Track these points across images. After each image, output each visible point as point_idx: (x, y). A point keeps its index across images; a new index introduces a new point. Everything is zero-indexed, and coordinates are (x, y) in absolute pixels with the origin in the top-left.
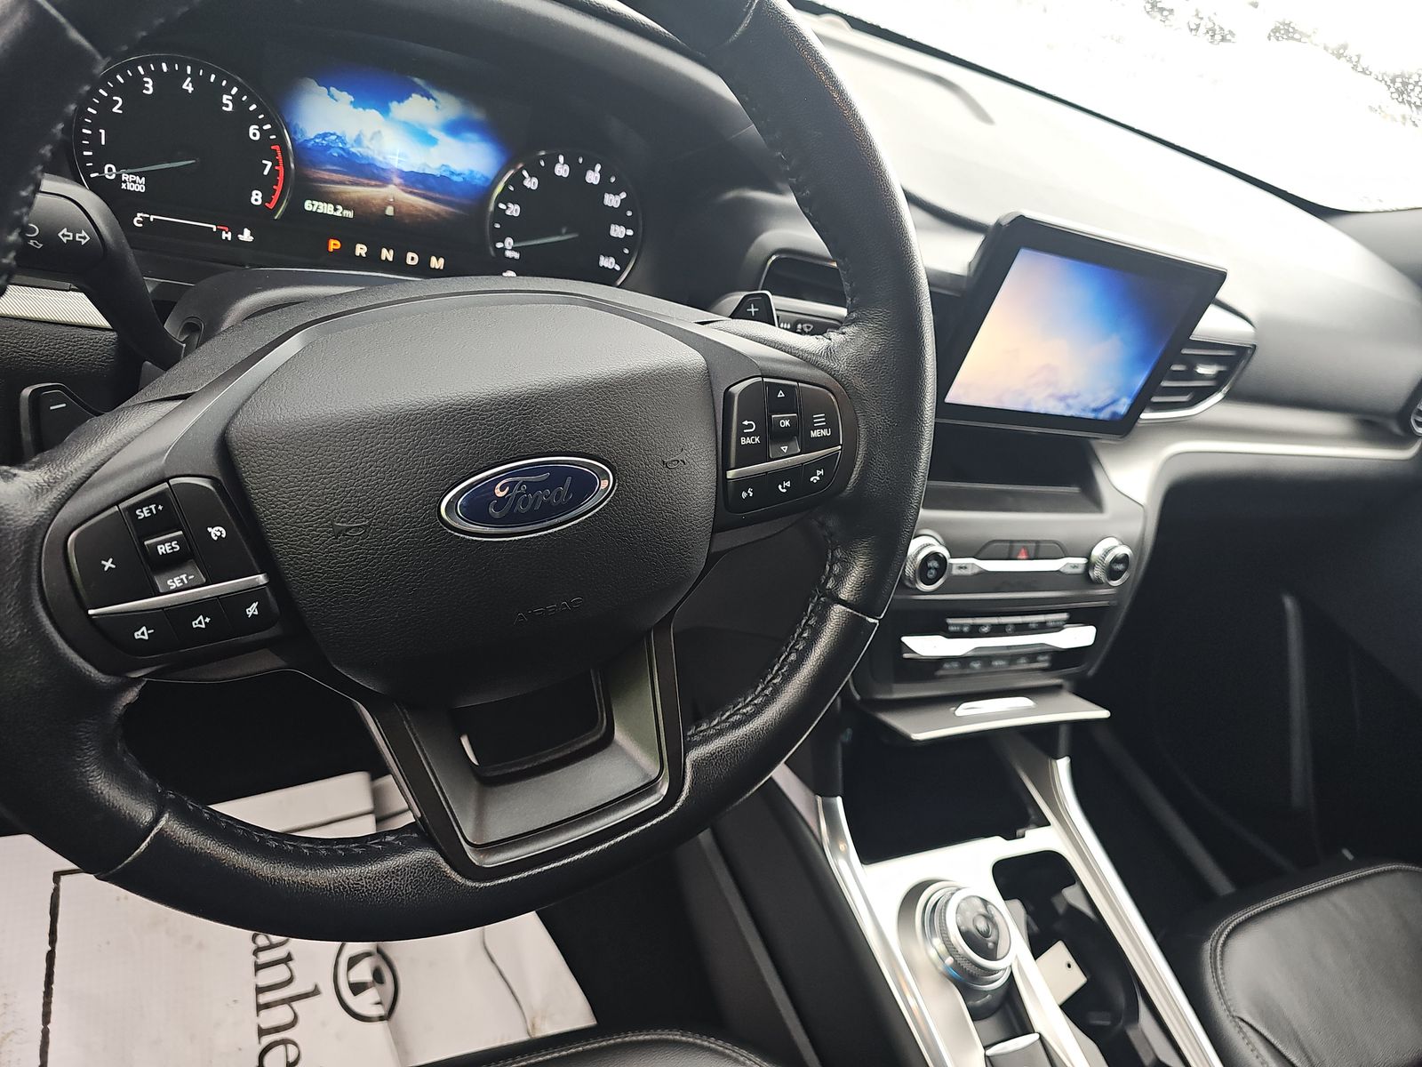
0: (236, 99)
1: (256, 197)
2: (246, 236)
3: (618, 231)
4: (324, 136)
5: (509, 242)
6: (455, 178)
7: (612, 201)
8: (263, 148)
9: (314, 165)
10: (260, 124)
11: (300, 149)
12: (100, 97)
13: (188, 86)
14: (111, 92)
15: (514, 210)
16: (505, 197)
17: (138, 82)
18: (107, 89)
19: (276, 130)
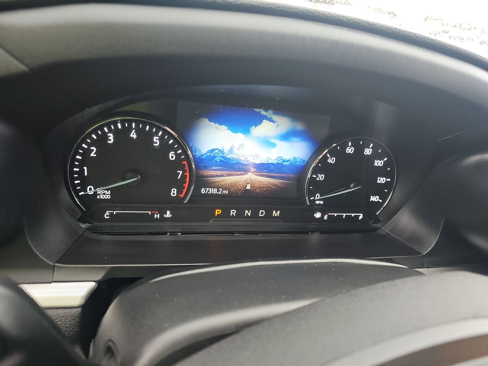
0: (161, 139)
1: (174, 192)
2: (168, 215)
3: (381, 180)
4: (212, 150)
5: (318, 196)
6: (285, 163)
7: (379, 163)
8: (178, 164)
9: (206, 168)
10: (176, 150)
11: (199, 161)
12: (83, 149)
13: (133, 135)
14: (89, 145)
15: (321, 177)
16: (316, 171)
17: (105, 137)
18: (87, 143)
19: (185, 152)
